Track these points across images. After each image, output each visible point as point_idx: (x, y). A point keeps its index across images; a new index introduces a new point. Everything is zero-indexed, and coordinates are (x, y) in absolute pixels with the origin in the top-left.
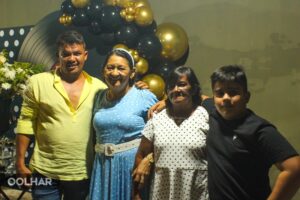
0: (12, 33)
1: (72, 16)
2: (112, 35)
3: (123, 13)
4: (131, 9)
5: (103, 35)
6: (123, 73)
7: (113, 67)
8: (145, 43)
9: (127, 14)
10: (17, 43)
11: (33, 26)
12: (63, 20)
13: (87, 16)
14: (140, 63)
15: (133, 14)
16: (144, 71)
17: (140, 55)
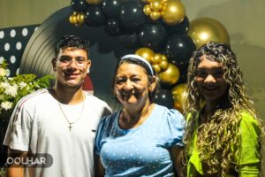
0: (13, 34)
1: (85, 14)
2: (133, 36)
3: (147, 9)
4: (156, 4)
5: (122, 37)
6: (139, 85)
7: (124, 79)
8: (174, 46)
9: (152, 10)
10: (19, 46)
11: (38, 26)
12: (73, 19)
13: (103, 13)
14: (169, 71)
15: (160, 11)
16: (174, 81)
17: (169, 61)
